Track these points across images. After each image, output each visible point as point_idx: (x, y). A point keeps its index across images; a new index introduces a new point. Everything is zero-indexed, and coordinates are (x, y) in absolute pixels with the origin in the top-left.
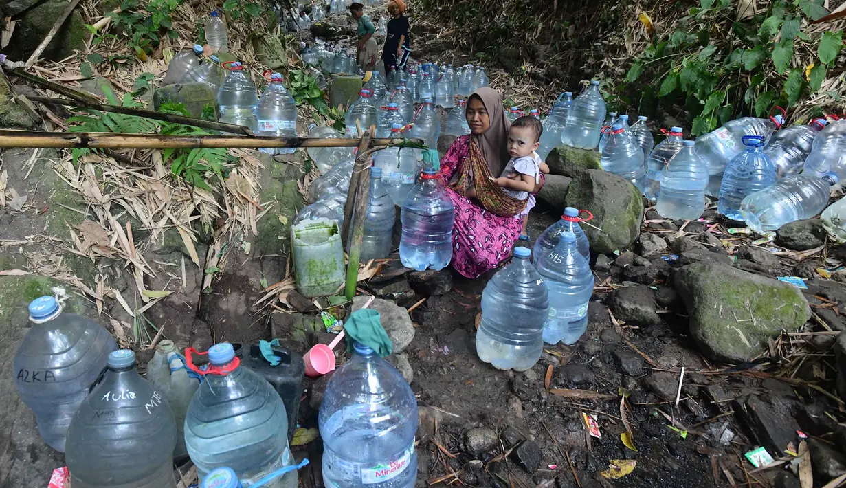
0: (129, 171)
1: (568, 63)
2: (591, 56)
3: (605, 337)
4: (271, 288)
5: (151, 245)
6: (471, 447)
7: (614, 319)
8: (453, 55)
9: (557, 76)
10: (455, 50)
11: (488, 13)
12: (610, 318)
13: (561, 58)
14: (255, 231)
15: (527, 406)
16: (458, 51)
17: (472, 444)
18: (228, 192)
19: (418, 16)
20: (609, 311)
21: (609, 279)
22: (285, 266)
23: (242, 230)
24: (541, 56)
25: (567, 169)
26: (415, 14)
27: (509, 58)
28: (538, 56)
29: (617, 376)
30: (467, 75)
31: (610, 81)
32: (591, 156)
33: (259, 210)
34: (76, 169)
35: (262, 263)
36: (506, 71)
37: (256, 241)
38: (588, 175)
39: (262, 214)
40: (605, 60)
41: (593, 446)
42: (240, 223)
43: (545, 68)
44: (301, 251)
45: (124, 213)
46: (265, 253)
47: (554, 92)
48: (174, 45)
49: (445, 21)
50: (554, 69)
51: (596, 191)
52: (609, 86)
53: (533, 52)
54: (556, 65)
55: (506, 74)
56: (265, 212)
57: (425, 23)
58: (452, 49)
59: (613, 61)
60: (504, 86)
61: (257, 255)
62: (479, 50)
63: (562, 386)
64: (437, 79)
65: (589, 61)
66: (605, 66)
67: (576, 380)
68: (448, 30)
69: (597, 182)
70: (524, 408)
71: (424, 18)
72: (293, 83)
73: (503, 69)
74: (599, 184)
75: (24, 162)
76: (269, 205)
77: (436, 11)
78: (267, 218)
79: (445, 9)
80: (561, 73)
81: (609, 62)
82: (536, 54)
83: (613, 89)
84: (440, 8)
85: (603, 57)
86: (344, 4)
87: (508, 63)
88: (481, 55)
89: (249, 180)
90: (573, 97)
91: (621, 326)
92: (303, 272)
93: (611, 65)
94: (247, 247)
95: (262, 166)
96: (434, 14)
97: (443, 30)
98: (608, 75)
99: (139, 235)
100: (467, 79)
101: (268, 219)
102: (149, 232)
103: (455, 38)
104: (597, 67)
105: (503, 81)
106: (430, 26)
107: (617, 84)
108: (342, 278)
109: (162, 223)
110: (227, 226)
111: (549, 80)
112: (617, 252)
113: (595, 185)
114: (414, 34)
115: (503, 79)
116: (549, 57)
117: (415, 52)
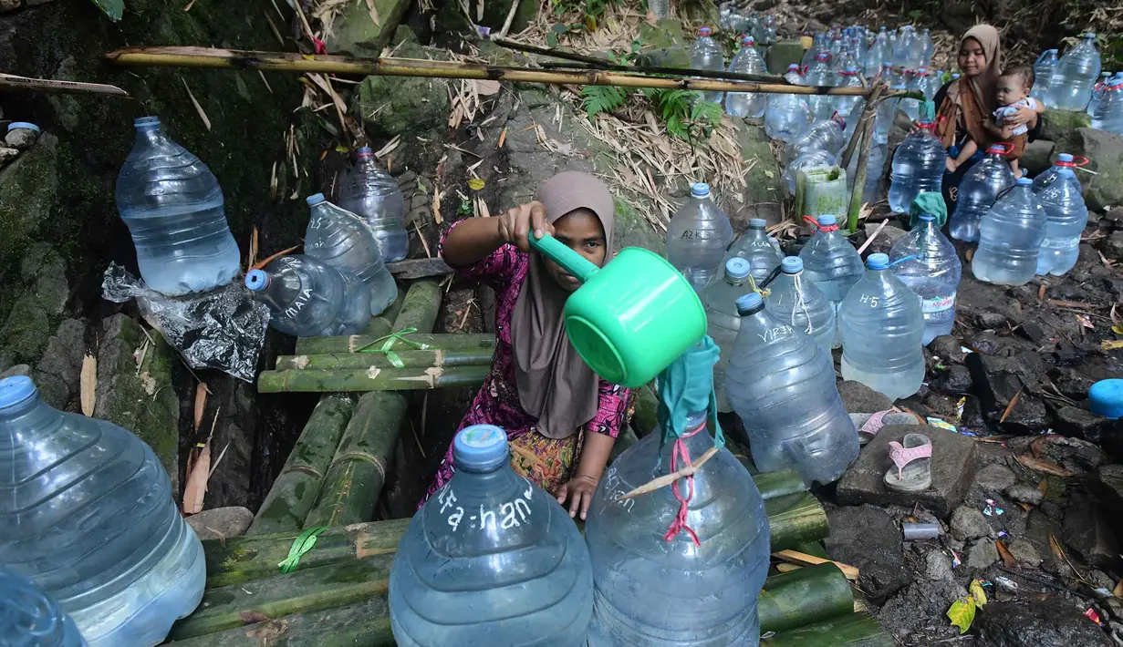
0: (634, 127)
1: (1041, 18)
2: (1076, 7)
3: (1093, 271)
4: (771, 229)
5: (667, 189)
6: (983, 321)
7: (1104, 260)
9: (1025, 36)
10: (879, 9)
12: (1100, 258)
13: (1030, 12)
14: (744, 184)
15: (1025, 307)
16: (883, 10)
17: (985, 319)
18: (713, 150)
20: (1099, 252)
21: (1098, 231)
22: (780, 212)
23: (732, 183)
24: (1003, 10)
25: (1049, 133)
27: (956, 17)
28: (997, 12)
29: (1108, 295)
30: (905, 39)
31: (1102, 36)
32: (1078, 118)
33: (744, 166)
34: (594, 125)
35: (756, 209)
36: (951, 33)
37: (746, 192)
38: (1079, 132)
39: (748, 170)
40: (1096, 11)
41: (1087, 332)
42: (728, 177)
43: (1007, 27)
44: (814, 187)
45: (641, 161)
46: (758, 202)
47: (1019, 56)
48: (617, 13)
50: (1020, 27)
51: (1087, 147)
52: (1100, 43)
53: (991, 7)
54: (1023, 21)
55: (950, 38)
56: (750, 167)
58: (874, 8)
59: (1108, 12)
60: (948, 53)
61: (751, 203)
62: (913, 9)
63: (1055, 299)
64: (867, 47)
65: (1072, 14)
66: (1096, 20)
67: (1069, 295)
69: (1088, 138)
70: (1022, 309)
72: (734, 51)
73: (946, 31)
74: (1091, 141)
75: (552, 118)
76: (752, 162)
78: (753, 172)
80: (1029, 31)
81: (1102, 14)
82: (995, 8)
83: (1106, 47)
85: (1093, 8)
87: (954, 23)
88: (916, 14)
89: (729, 140)
90: (1060, 55)
91: (1111, 264)
92: (812, 208)
93: (1104, 17)
94: (740, 197)
95: (737, 129)
98: (1098, 31)
99: (659, 180)
100: (904, 44)
101: (754, 174)
102: (664, 177)
104: (1083, 22)
105: (947, 46)
107: (1111, 40)
108: (845, 214)
109: (672, 171)
110: (717, 180)
111: (1012, 41)
112: (1107, 208)
113: (1086, 141)
115: (947, 43)
116: (1014, 11)
117: (824, 14)
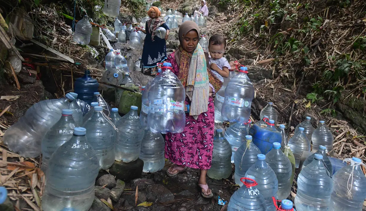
8: (272, 86)
11: (313, 47)
19: (235, 40)
26: (232, 38)
49: (261, 48)
57: (241, 47)
68: (265, 58)
71: (240, 43)
77: (252, 37)
79: (262, 38)
84: (257, 36)
86: (176, 23)
96: (251, 40)
97: (260, 56)
103: (274, 67)
106: (246, 51)
114: (230, 56)
